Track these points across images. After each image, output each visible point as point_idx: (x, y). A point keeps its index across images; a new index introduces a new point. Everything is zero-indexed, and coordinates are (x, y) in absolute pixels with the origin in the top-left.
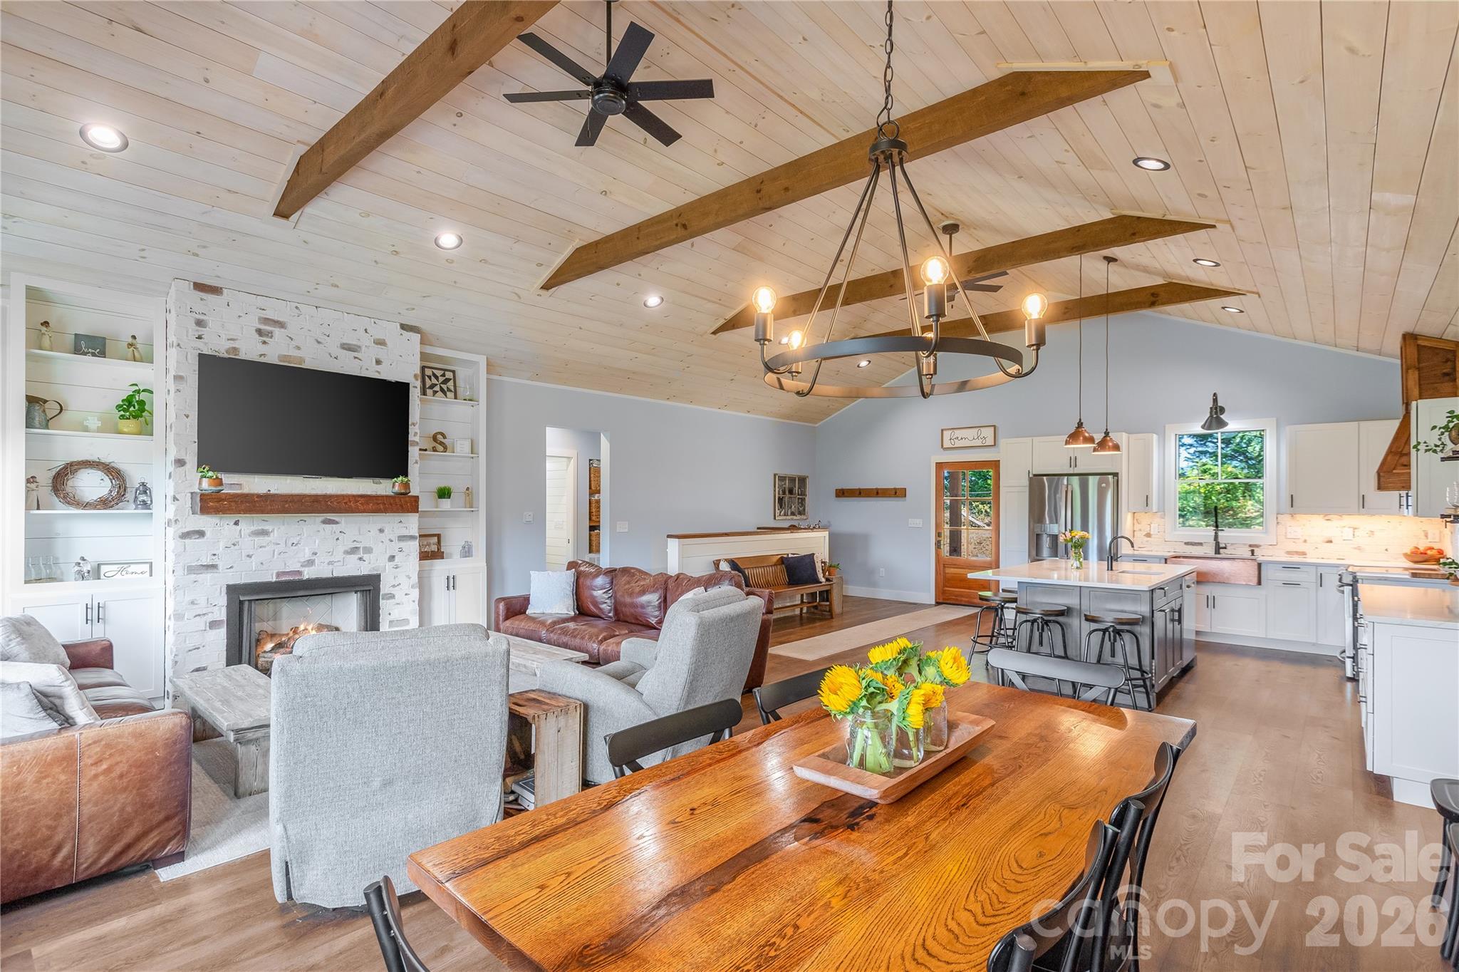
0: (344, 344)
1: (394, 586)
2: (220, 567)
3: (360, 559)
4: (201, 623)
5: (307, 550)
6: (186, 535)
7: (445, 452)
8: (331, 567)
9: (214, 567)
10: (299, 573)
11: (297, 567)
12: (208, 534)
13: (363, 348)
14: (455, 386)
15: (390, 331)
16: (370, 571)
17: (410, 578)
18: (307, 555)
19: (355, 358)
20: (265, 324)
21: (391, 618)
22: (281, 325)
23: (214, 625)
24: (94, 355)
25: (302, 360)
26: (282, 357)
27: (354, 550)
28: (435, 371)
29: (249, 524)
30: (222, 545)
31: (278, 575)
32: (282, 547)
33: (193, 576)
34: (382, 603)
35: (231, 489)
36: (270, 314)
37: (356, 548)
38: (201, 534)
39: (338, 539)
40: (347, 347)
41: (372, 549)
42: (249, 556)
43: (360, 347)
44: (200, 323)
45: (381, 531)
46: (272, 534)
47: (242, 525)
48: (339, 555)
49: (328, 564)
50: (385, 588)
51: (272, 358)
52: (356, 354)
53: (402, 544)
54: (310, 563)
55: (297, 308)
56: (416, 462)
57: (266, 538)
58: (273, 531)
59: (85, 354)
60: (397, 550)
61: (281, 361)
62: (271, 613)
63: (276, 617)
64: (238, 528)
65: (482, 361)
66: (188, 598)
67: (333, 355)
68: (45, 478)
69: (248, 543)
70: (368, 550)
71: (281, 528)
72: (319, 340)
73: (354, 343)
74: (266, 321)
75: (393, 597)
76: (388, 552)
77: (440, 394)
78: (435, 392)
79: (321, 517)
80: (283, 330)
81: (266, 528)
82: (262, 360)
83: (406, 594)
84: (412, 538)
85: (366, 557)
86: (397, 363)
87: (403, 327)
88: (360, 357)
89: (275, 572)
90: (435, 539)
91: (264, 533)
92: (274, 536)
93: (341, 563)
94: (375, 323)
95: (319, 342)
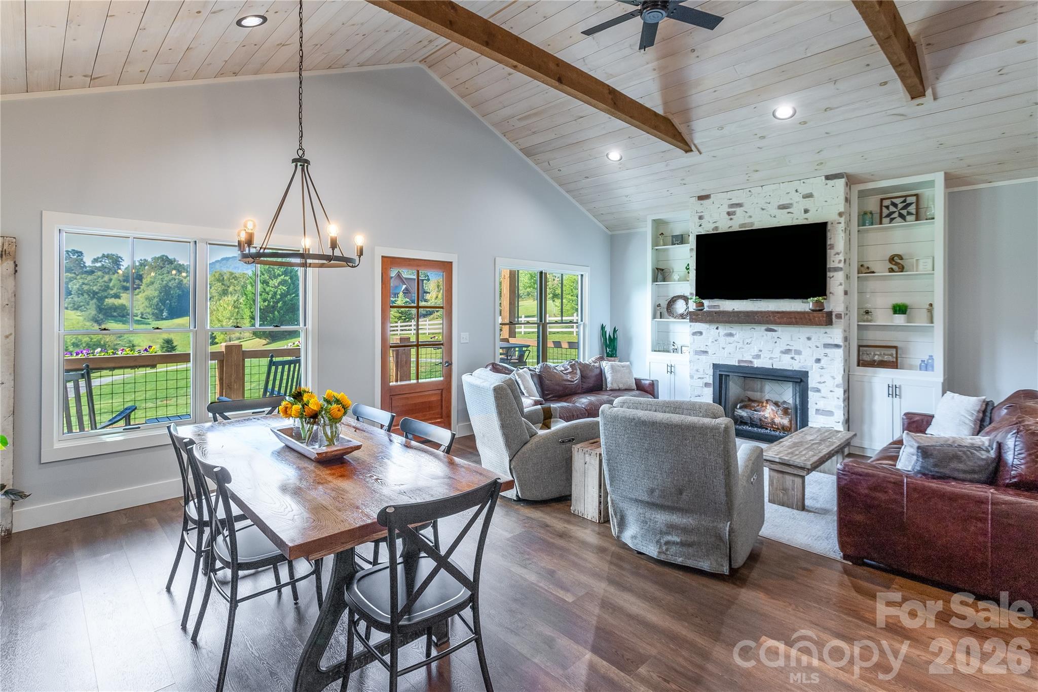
0: (780, 205)
1: (820, 383)
2: (709, 353)
3: (792, 358)
4: (701, 383)
5: (756, 349)
6: (694, 334)
7: (902, 272)
8: (771, 361)
9: (706, 352)
10: (751, 362)
11: (749, 358)
12: (704, 334)
13: (795, 205)
14: (917, 209)
15: (817, 185)
16: (800, 368)
17: (834, 379)
18: (756, 352)
19: (789, 213)
20: (731, 208)
21: (818, 407)
22: (739, 205)
23: (707, 385)
24: (678, 244)
25: (752, 224)
26: (742, 225)
27: (787, 351)
28: (893, 200)
29: (723, 330)
30: (710, 340)
31: (739, 361)
32: (739, 345)
33: (697, 356)
34: (810, 394)
35: (714, 308)
36: (735, 201)
37: (789, 350)
38: (701, 333)
39: (776, 342)
40: (782, 207)
41: (801, 352)
42: (723, 348)
43: (791, 204)
44: (701, 218)
45: (809, 339)
46: (735, 336)
47: (720, 330)
48: (777, 354)
49: (770, 359)
50: (812, 382)
51: (736, 228)
52: (788, 210)
53: (828, 351)
54: (758, 357)
55: (750, 191)
56: (841, 284)
57: (732, 338)
58: (736, 334)
59: (675, 244)
60: (823, 355)
61: (740, 228)
62: (759, 386)
63: (762, 390)
64: (718, 331)
65: (939, 178)
66: (695, 368)
67: (773, 215)
68: (664, 304)
69: (723, 340)
70: (798, 352)
71: (741, 333)
72: (763, 208)
73: (787, 202)
74: (732, 206)
75: (818, 391)
76: (814, 355)
77: (899, 219)
78: (892, 219)
79: (764, 327)
80: (741, 208)
81: (732, 332)
82: (730, 230)
83: (831, 391)
84: (837, 346)
85: (796, 357)
86: (822, 208)
87: (828, 178)
88: (792, 211)
89: (737, 359)
90: (894, 351)
91: (731, 335)
92: (736, 338)
93: (778, 360)
94: (804, 183)
95: (763, 209)
